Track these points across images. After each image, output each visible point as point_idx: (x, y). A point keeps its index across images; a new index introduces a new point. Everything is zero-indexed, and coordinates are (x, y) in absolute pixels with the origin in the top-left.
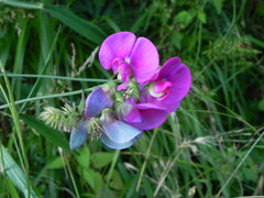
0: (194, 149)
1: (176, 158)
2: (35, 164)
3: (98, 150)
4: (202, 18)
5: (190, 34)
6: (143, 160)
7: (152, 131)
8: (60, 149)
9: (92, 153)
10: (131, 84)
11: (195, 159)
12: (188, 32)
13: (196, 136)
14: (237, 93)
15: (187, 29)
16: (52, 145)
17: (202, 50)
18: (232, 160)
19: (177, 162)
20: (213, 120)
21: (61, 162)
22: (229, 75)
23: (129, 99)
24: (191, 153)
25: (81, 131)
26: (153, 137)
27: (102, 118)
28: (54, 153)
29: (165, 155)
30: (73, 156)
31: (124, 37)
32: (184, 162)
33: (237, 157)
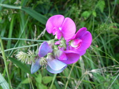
0: (91, 75)
1: (82, 79)
2: (16, 81)
3: (46, 76)
4: (95, 14)
5: (89, 22)
6: (67, 80)
7: (71, 67)
8: (28, 74)
9: (43, 76)
10: (62, 41)
11: (91, 80)
12: (88, 21)
13: (91, 69)
14: (110, 49)
15: (87, 20)
16: (24, 72)
17: (94, 29)
18: (109, 80)
19: (83, 81)
20: (99, 62)
21: (28, 81)
22: (107, 41)
23: (61, 48)
24: (89, 77)
25: (36, 64)
26: (72, 69)
27: (47, 58)
28: (25, 76)
29: (77, 78)
30: (34, 78)
31: (59, 17)
32: (86, 81)
33: (111, 79)
